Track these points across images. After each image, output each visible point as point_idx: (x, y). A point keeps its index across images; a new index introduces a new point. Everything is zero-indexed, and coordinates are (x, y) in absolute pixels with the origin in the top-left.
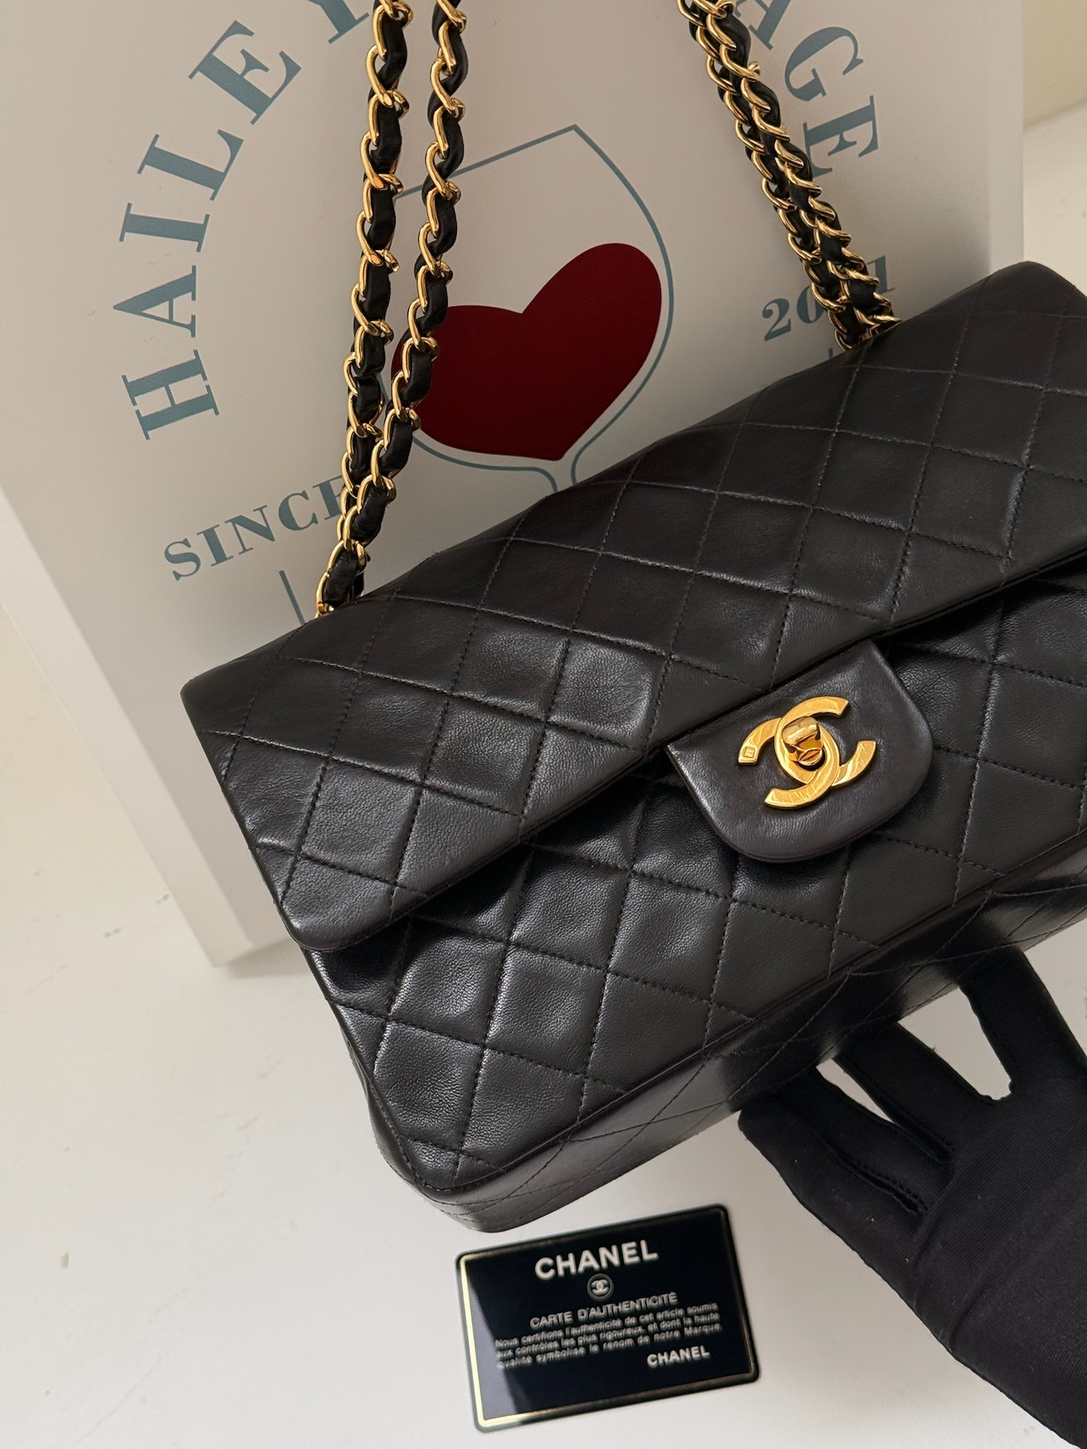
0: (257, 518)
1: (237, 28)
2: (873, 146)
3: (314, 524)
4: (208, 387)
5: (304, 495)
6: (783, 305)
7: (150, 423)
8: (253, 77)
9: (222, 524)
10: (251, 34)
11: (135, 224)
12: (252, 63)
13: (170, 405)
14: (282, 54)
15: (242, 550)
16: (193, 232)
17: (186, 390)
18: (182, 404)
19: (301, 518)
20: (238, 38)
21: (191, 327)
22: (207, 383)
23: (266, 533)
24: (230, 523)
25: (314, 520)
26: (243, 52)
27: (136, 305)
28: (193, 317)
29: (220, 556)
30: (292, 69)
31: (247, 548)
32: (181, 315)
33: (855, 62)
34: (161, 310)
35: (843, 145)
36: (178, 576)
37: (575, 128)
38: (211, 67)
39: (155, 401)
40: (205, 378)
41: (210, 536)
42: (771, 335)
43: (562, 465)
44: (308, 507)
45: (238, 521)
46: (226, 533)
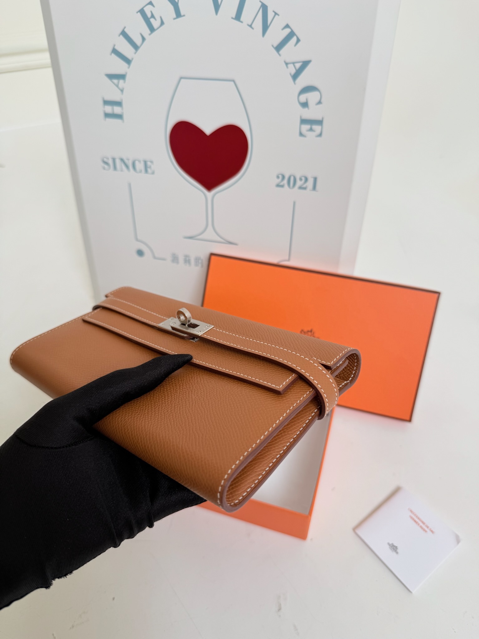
0: (126, 161)
1: (151, 3)
2: (320, 135)
3: (140, 173)
4: (122, 112)
5: (139, 161)
6: (283, 177)
7: (107, 115)
8: (152, 20)
9: (117, 158)
10: (154, 6)
11: (115, 51)
12: (153, 16)
13: (113, 113)
14: (161, 17)
15: (121, 170)
16: (128, 61)
17: (117, 110)
18: (115, 114)
20: (150, 6)
21: (122, 91)
23: (127, 167)
24: (119, 160)
26: (151, 12)
27: (111, 77)
28: (123, 89)
30: (162, 23)
32: (120, 86)
33: (320, 102)
34: (116, 81)
35: (311, 130)
36: (104, 168)
37: (234, 81)
38: (142, 12)
39: (108, 109)
40: (122, 109)
41: (114, 160)
42: (278, 186)
43: (210, 194)
44: (140, 166)
45: (122, 160)
46: (118, 162)
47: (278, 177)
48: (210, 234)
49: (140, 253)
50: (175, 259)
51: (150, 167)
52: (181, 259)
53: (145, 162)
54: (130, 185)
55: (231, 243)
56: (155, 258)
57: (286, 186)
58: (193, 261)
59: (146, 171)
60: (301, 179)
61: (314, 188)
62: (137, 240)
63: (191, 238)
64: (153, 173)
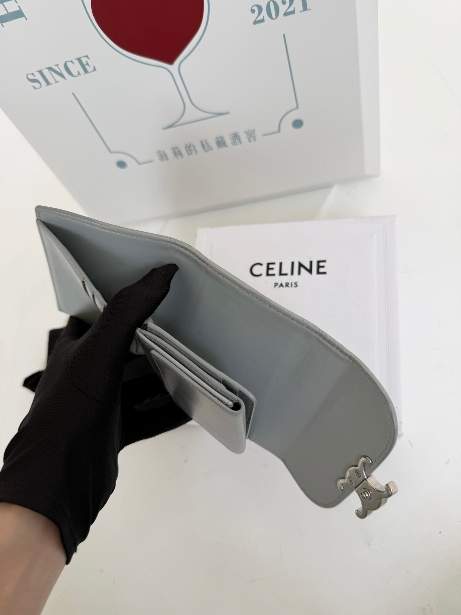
0: (56, 68)
3: (79, 76)
4: (19, 7)
5: (72, 62)
6: (260, 8)
9: (44, 69)
13: (6, 13)
15: (55, 81)
17: (11, 6)
18: (11, 13)
19: (75, 73)
22: (18, 4)
23: (61, 75)
24: (47, 70)
25: (79, 74)
29: (48, 83)
31: (57, 81)
36: (35, 88)
41: (41, 72)
42: (255, 22)
43: (174, 68)
44: (75, 68)
45: (50, 69)
46: (46, 72)
47: (253, 11)
48: (191, 113)
49: (121, 164)
50: (163, 156)
51: (87, 64)
52: (170, 154)
53: (79, 60)
54: (73, 94)
55: (220, 114)
56: (139, 163)
57: (267, 18)
58: (184, 151)
59: (86, 71)
60: (284, 3)
61: (305, 8)
62: (111, 152)
63: (171, 126)
64: (95, 69)
